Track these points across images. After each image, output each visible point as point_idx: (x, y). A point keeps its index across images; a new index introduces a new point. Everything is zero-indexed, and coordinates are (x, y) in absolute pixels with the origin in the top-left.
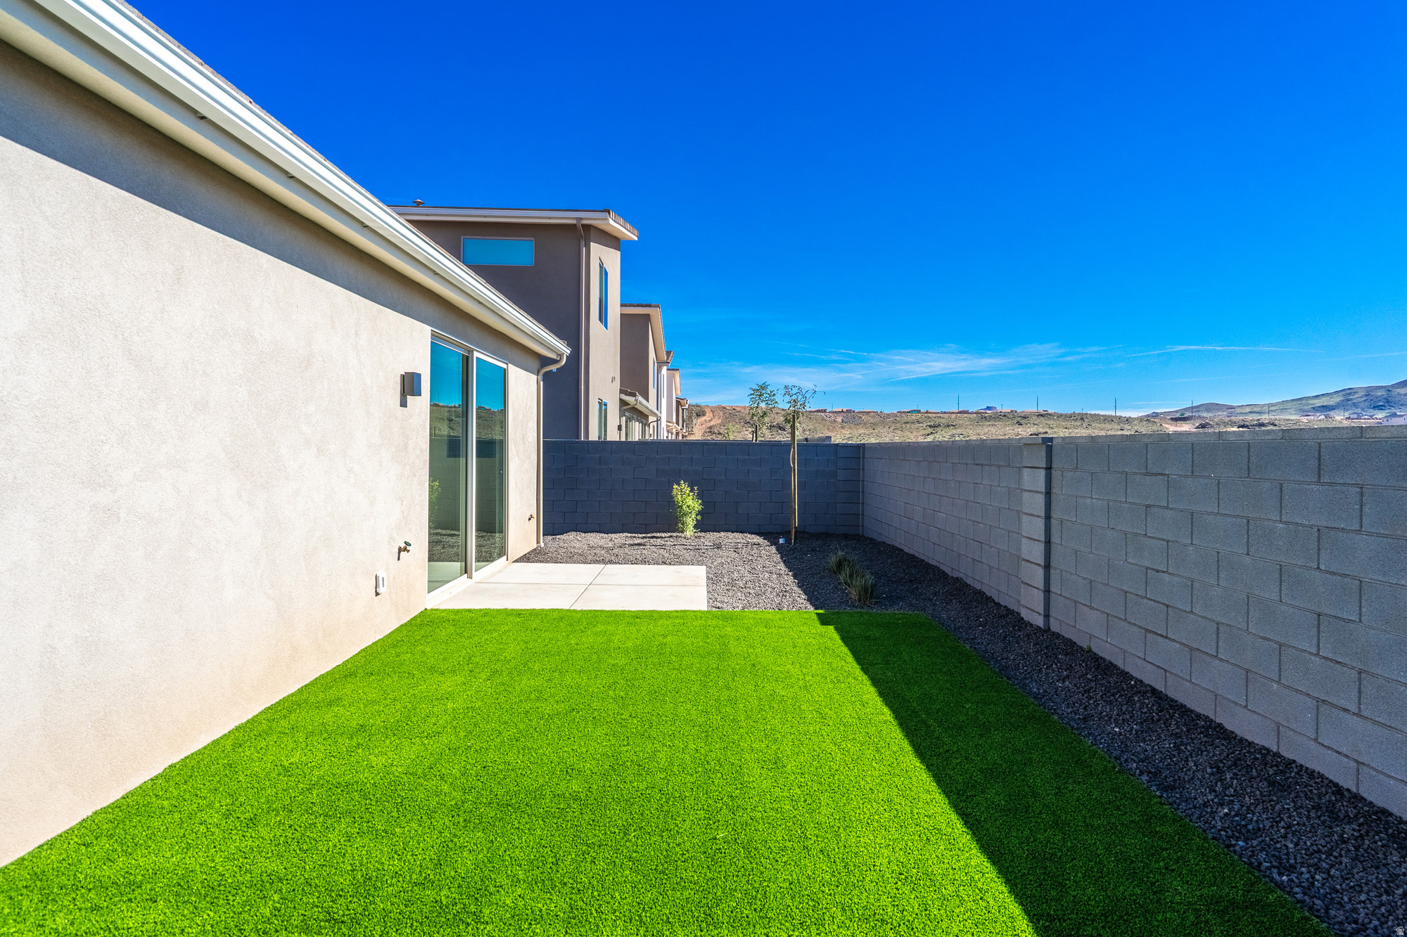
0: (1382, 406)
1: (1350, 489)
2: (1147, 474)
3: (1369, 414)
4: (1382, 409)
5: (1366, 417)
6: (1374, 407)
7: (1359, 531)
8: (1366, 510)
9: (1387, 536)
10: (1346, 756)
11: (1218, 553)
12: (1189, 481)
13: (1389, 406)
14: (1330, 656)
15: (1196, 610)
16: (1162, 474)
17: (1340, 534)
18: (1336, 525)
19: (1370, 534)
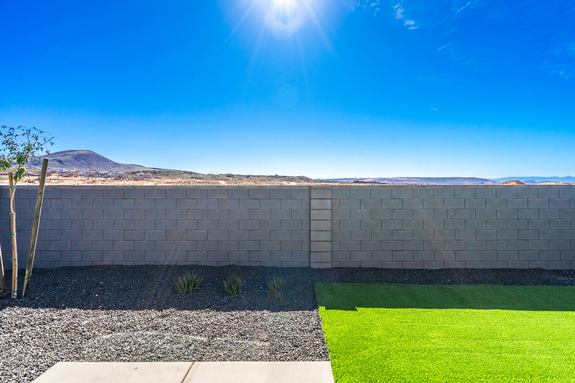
0: (37, 164)
1: (462, 199)
2: (392, 199)
3: (34, 167)
4: (37, 165)
5: (33, 168)
6: (34, 164)
7: (465, 209)
8: (466, 204)
9: (471, 209)
10: (463, 261)
11: (423, 220)
12: (412, 200)
13: (40, 164)
14: (458, 239)
15: (415, 238)
16: (399, 199)
17: (460, 210)
18: (459, 208)
19: (467, 209)
